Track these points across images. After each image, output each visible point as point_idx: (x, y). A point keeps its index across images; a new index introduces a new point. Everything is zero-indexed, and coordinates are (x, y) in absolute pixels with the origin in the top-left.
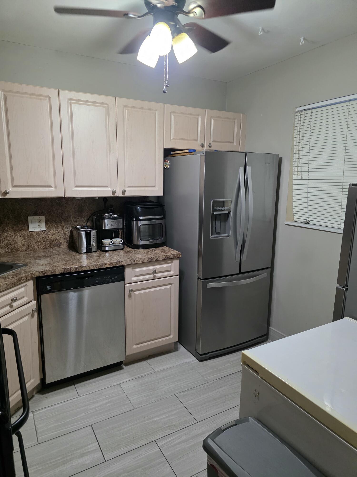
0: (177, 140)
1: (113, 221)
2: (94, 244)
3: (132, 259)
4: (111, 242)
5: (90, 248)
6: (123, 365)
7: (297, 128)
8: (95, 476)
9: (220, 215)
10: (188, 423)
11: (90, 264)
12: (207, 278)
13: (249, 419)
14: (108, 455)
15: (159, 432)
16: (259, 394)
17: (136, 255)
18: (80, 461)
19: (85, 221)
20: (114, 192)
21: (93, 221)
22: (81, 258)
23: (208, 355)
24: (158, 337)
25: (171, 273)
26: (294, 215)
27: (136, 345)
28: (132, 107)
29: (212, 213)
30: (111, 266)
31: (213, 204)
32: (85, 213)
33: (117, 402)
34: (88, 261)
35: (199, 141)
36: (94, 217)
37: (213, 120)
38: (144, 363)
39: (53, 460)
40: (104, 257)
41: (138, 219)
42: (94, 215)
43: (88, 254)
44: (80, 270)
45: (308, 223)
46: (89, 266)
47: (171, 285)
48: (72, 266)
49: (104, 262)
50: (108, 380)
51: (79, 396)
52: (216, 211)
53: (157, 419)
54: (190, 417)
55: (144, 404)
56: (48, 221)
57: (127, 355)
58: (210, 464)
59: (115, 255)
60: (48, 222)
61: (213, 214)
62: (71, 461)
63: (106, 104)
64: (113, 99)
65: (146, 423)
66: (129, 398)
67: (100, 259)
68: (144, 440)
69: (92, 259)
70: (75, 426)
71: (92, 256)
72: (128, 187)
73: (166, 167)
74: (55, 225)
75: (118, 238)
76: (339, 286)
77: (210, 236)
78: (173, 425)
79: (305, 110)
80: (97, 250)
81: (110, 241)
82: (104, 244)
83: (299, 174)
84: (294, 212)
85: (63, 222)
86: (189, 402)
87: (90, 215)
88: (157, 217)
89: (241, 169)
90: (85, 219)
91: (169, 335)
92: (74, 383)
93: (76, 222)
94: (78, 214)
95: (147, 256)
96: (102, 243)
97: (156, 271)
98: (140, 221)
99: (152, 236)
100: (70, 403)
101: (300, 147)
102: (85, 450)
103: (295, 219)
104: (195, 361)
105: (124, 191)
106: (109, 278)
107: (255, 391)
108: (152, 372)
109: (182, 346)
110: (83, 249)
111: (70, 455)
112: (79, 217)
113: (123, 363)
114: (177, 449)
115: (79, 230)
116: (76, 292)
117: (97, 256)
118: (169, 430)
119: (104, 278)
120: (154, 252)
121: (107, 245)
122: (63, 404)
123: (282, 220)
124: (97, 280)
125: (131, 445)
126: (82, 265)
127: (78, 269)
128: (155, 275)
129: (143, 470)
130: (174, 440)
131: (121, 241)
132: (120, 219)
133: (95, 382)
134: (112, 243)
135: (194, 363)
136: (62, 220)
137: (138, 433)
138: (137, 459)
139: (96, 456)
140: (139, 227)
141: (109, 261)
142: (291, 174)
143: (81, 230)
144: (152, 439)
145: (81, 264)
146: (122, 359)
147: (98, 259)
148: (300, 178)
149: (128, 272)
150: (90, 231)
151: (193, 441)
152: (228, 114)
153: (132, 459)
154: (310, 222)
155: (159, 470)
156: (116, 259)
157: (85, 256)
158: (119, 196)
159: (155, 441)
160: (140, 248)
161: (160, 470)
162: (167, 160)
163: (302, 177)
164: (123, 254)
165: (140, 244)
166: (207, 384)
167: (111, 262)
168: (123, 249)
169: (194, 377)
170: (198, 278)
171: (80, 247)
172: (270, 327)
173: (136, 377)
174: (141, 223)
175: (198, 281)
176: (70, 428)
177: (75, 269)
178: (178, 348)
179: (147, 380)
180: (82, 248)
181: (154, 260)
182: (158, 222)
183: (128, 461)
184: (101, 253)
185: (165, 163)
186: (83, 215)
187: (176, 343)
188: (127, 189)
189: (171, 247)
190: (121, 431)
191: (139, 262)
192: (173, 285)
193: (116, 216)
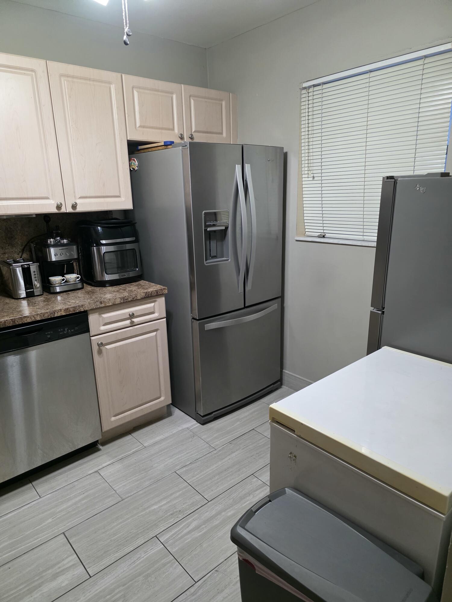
0: (145, 129)
1: (62, 249)
2: (37, 284)
3: (97, 301)
4: (63, 280)
5: (32, 290)
6: (98, 445)
7: (304, 111)
8: (78, 600)
9: (215, 231)
10: (196, 505)
11: (35, 312)
12: (204, 318)
13: (285, 491)
14: (93, 568)
15: (160, 524)
16: (295, 456)
17: (102, 296)
18: (54, 584)
19: (19, 252)
20: (60, 205)
21: (31, 251)
22: (19, 306)
23: (212, 415)
24: (144, 401)
25: (156, 315)
26: (306, 227)
27: (115, 416)
28: (73, 77)
29: (204, 230)
30: (68, 313)
31: (205, 217)
32: (16, 240)
33: (97, 495)
34: (31, 309)
35: (176, 130)
36: (32, 245)
37: (192, 100)
38: (128, 438)
39: (12, 592)
40: (55, 301)
41: (99, 245)
42: (31, 243)
43: (30, 299)
44: (21, 323)
45: (324, 237)
46: (33, 316)
47: (156, 332)
48: (6, 319)
49: (56, 308)
50: (80, 468)
51: (40, 496)
52: (210, 226)
53: (155, 507)
54: (199, 497)
55: (135, 492)
57: (103, 432)
58: (242, 559)
59: (71, 297)
61: (206, 230)
62: (40, 587)
63: (33, 71)
64: (42, 62)
65: (141, 515)
66: (113, 487)
67: (49, 304)
68: (141, 538)
69: (37, 306)
70: (40, 539)
71: (36, 302)
72: (80, 198)
73: (133, 168)
75: (73, 273)
76: (374, 309)
77: (205, 261)
78: (177, 512)
79: (314, 86)
80: (43, 293)
81: (61, 279)
82: (53, 284)
83: (310, 174)
84: (306, 224)
86: (195, 478)
87: (26, 243)
88: (127, 240)
89: (238, 168)
90: (19, 249)
91: (159, 398)
92: (30, 481)
93: (5, 253)
94: (5, 242)
95: (119, 295)
96: (49, 282)
97: (133, 314)
98: (103, 247)
99: (121, 267)
100: (28, 508)
101: (310, 136)
102: (59, 568)
103: (307, 233)
104: (197, 425)
105: (75, 205)
106: (66, 330)
107: (291, 453)
108: (141, 448)
109: (177, 409)
110: (21, 292)
111: (38, 579)
112: (9, 246)
113: (99, 442)
114: (187, 541)
115: (11, 265)
116: (17, 355)
117: (44, 301)
118: (173, 519)
119: (59, 330)
120: (128, 289)
121: (58, 284)
122: (17, 512)
123: (292, 235)
124: (48, 334)
125: (123, 549)
126: (22, 315)
127: (17, 321)
128: (133, 320)
129: (144, 578)
130: (181, 531)
131: (78, 278)
132: (73, 245)
133: (61, 475)
134: (65, 280)
135: (194, 428)
137: (131, 531)
138: (134, 565)
139: (76, 573)
140: (102, 255)
141: (63, 306)
142: (300, 174)
143: (13, 265)
144: (152, 534)
145: (21, 313)
146: (98, 437)
147: (46, 305)
148: (311, 179)
149: (93, 319)
150: (29, 266)
151: (206, 527)
152: (213, 93)
153: (127, 566)
154: (325, 235)
155: (166, 574)
156: (73, 303)
157: (24, 303)
158: (67, 212)
159: (156, 536)
160: (107, 286)
161: (168, 572)
162: (133, 159)
163: (314, 177)
164: (83, 296)
165: (107, 280)
166: (215, 452)
167: (67, 307)
168: (82, 288)
169: (198, 445)
170: (192, 319)
171: (17, 290)
172: (284, 371)
173: (119, 458)
174: (104, 249)
175: (192, 322)
176: (33, 542)
177: (12, 322)
178: (172, 412)
179: (135, 460)
180: (19, 291)
181: (130, 300)
182: (128, 246)
183: (122, 571)
184: (49, 296)
185: (131, 163)
186: (14, 243)
187: (168, 406)
188: (79, 201)
189: (151, 280)
190: (108, 533)
191: (108, 305)
192: (159, 331)
193: (66, 242)
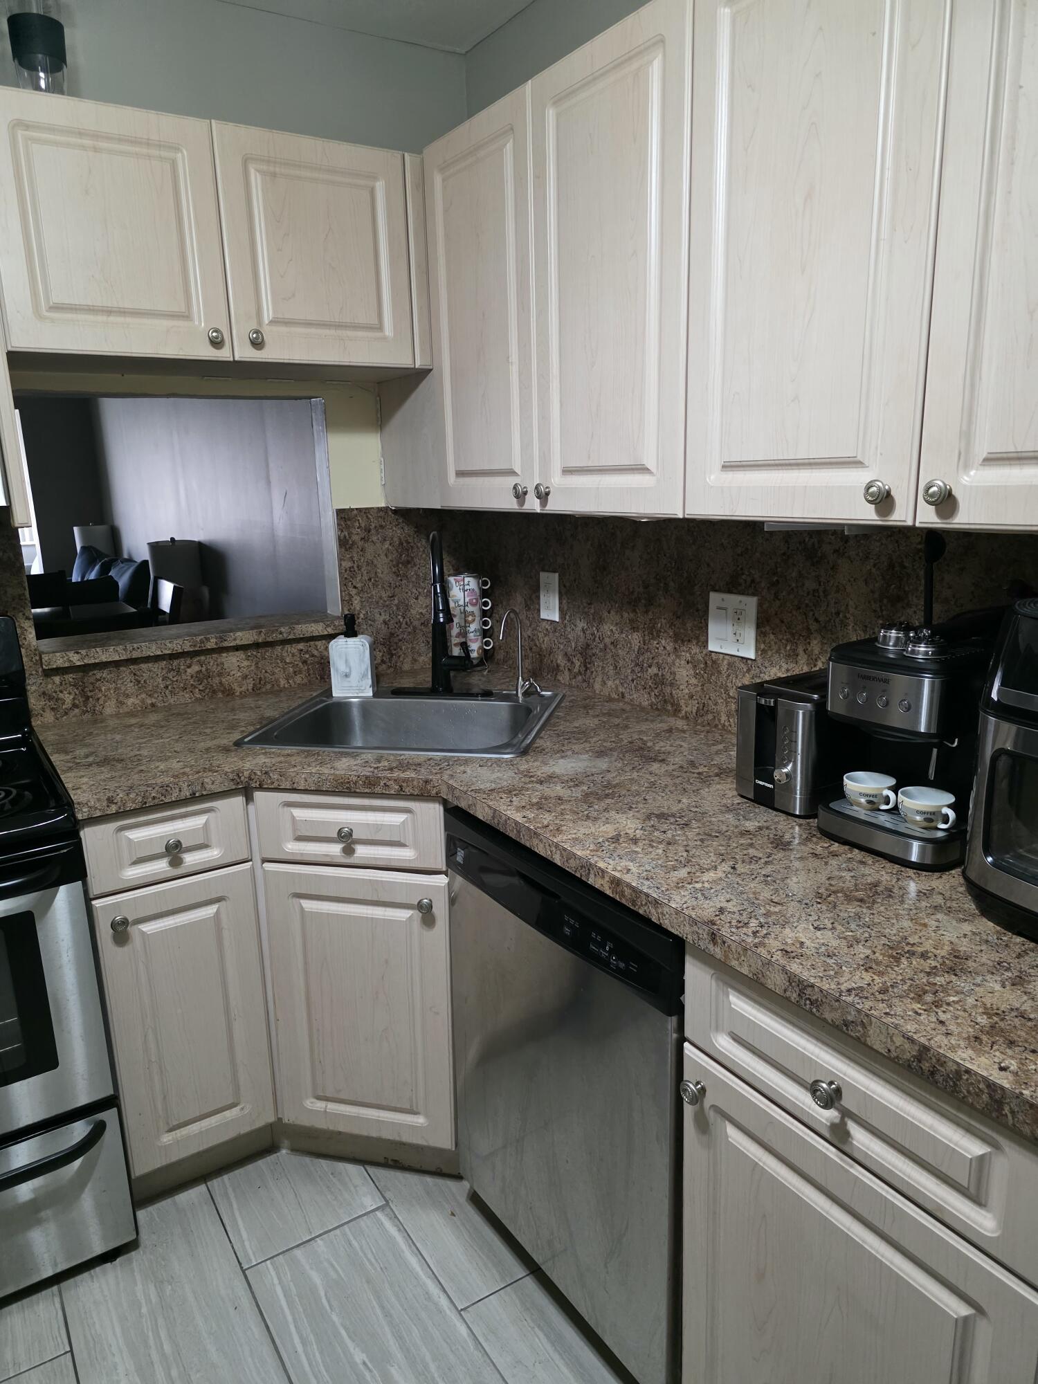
1: (869, 678)
2: (784, 772)
4: (886, 800)
5: (772, 786)
56: (768, 621)
60: (768, 628)
74: (786, 645)
85: (815, 639)
106: (607, 948)
119: (593, 935)
124: (568, 924)
131: (944, 819)
136: (814, 626)
140: (988, 760)
150: (776, 702)
193: (926, 653)
